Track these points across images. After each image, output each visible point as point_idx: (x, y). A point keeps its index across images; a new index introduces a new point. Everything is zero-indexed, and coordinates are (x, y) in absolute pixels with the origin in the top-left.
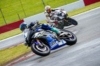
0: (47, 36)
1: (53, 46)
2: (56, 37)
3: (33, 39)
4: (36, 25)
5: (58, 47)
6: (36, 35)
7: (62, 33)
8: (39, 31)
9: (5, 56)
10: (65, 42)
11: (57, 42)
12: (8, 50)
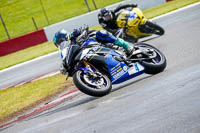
0: (107, 56)
1: (116, 77)
2: (125, 57)
3: (78, 61)
4: (84, 33)
5: (127, 77)
6: (85, 53)
7: (137, 49)
8: (91, 46)
9: (7, 103)
10: (141, 68)
11: (125, 67)
12: (14, 90)
